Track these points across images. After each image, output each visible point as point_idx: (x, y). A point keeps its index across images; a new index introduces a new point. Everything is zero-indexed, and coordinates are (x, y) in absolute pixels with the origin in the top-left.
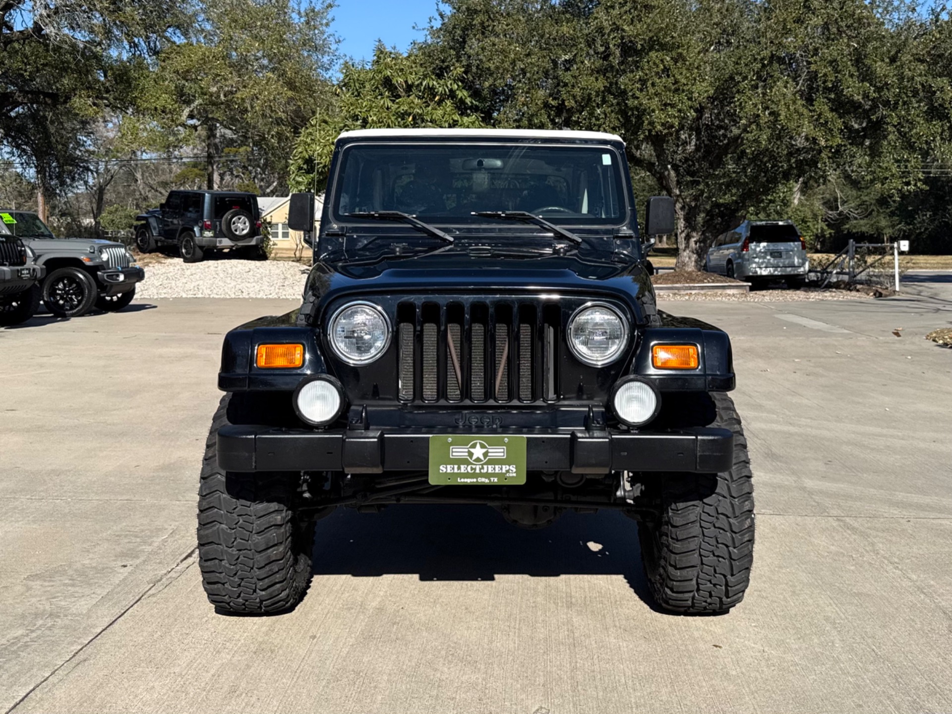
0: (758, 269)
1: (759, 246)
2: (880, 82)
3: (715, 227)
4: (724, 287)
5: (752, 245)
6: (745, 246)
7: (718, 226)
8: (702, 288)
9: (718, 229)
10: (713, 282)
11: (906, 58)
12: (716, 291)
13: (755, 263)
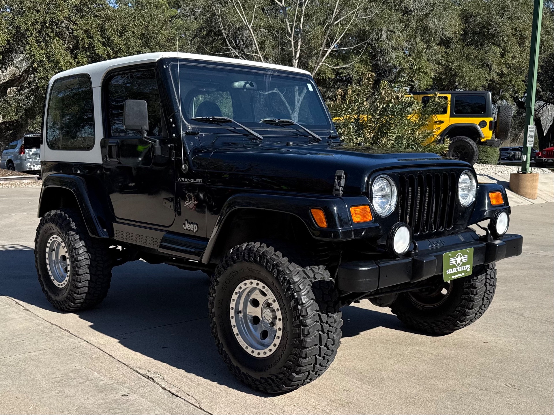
0: (32, 167)
1: (31, 151)
2: (116, 48)
3: (6, 137)
4: (21, 179)
5: (27, 150)
6: (22, 151)
7: (8, 137)
8: (6, 180)
9: (9, 139)
10: (13, 175)
11: (129, 34)
12: (16, 181)
13: (29, 162)
